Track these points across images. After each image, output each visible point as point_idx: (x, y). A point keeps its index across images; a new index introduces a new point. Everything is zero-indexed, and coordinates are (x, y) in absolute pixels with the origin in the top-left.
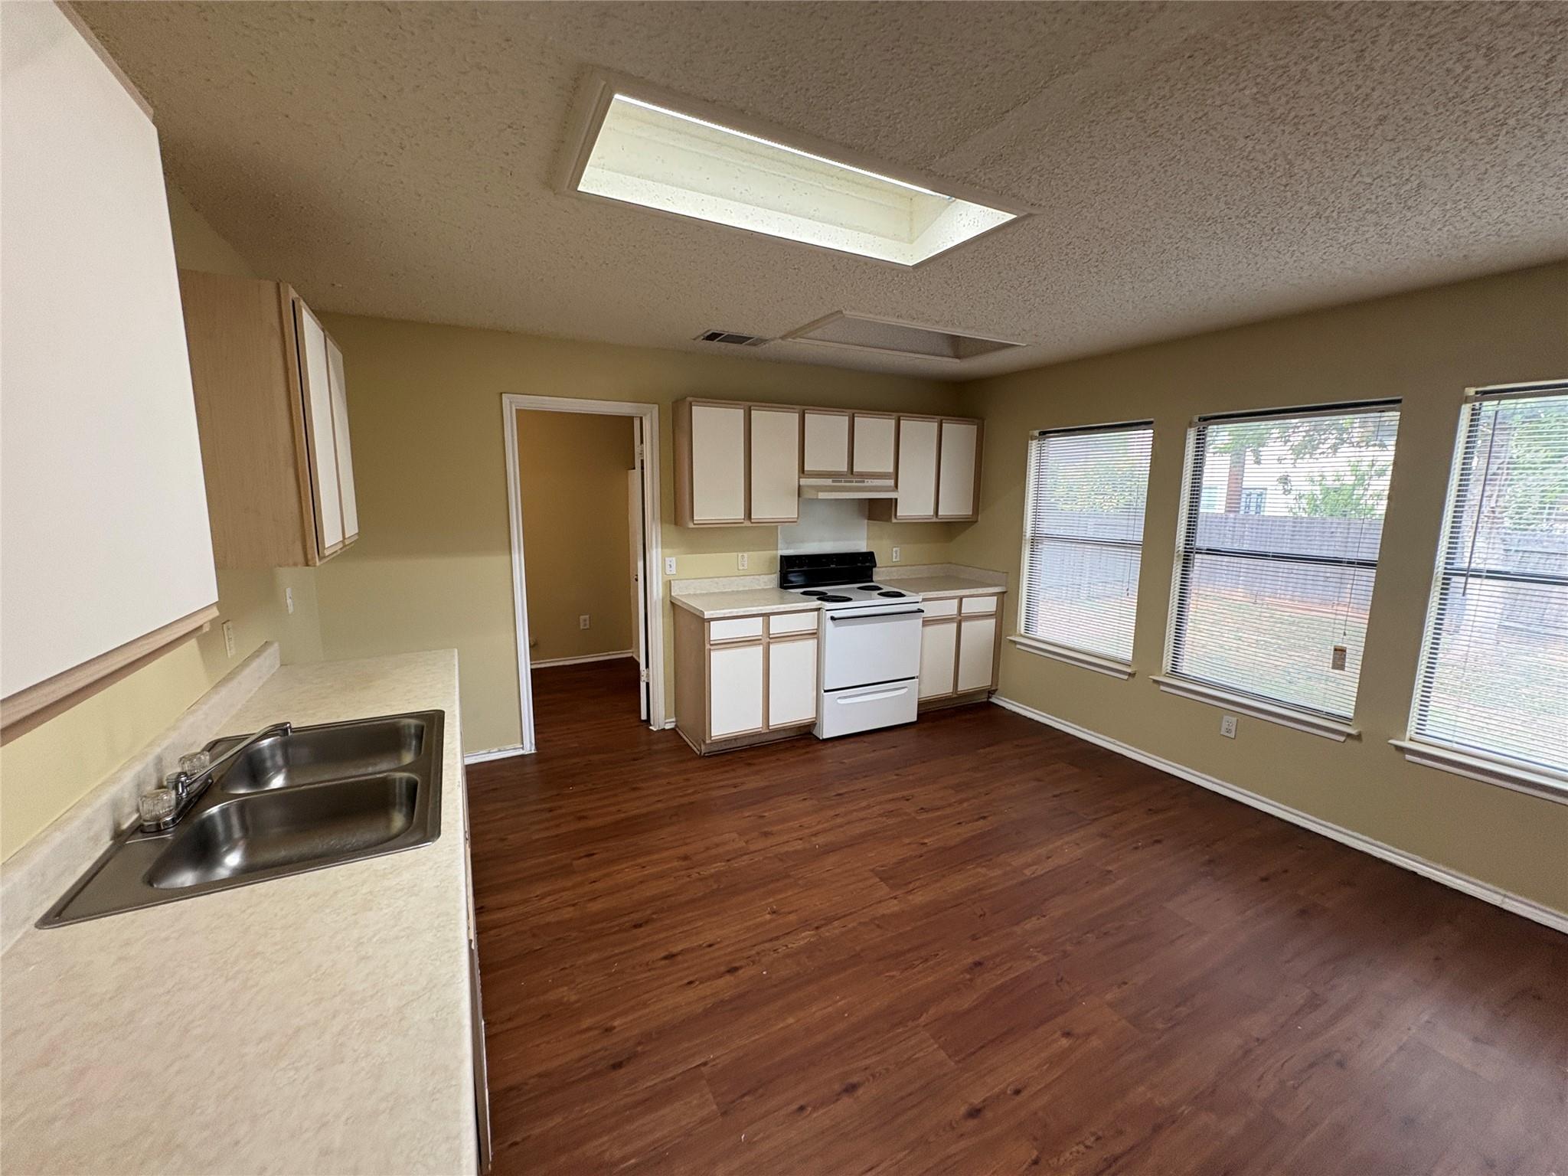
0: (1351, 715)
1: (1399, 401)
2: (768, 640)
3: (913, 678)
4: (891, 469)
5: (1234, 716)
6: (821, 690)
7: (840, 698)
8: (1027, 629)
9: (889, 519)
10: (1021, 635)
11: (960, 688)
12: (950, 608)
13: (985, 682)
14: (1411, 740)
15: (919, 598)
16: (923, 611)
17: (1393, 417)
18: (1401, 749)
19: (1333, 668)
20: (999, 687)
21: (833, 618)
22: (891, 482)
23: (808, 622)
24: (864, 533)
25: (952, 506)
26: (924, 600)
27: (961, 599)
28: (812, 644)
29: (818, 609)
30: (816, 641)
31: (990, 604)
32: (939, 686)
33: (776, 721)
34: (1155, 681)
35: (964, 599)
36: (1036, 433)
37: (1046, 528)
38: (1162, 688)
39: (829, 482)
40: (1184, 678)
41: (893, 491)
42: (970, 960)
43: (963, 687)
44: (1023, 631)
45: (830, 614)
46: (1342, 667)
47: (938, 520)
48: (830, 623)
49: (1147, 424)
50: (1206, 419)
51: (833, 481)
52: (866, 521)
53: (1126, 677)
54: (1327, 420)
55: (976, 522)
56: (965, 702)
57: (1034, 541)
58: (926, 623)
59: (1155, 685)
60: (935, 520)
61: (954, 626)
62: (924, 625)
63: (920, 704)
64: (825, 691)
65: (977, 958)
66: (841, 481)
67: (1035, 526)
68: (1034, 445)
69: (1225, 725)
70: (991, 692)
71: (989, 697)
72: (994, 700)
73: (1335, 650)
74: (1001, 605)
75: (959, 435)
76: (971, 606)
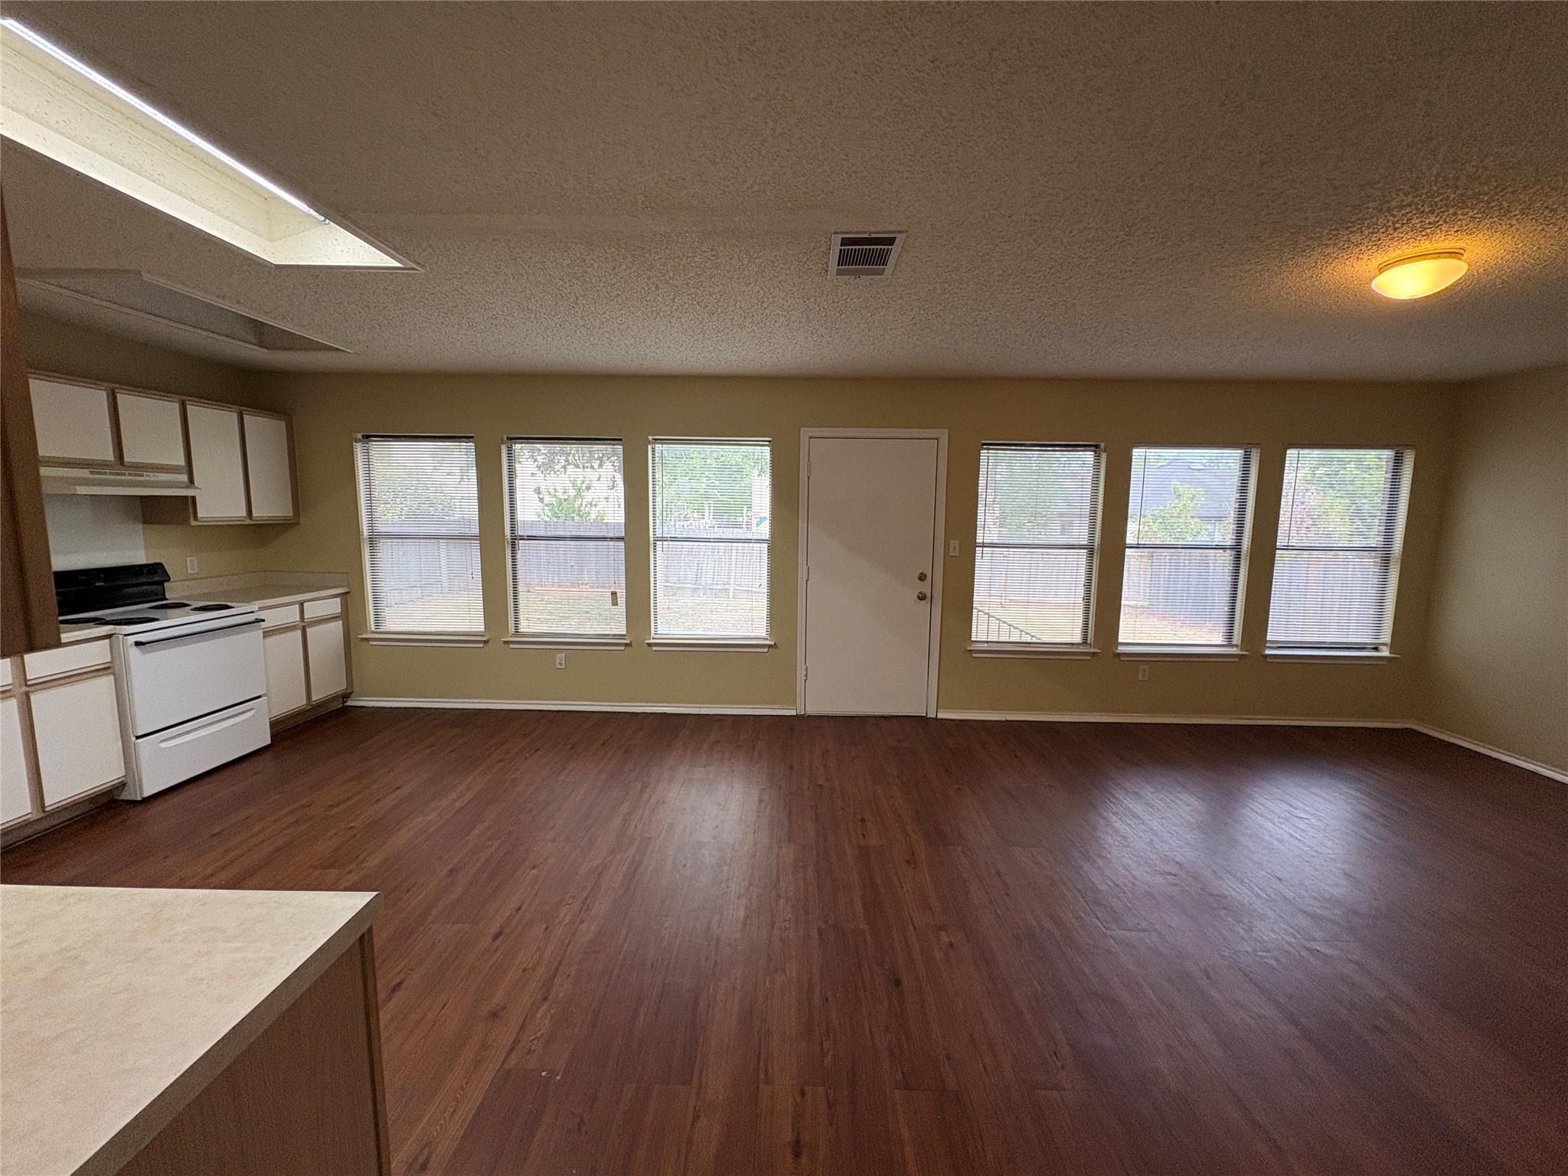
0: (625, 633)
1: (621, 440)
2: (25, 689)
3: (259, 697)
4: (181, 461)
5: (561, 653)
6: (129, 737)
7: (162, 741)
8: (377, 623)
9: (185, 522)
10: (373, 632)
11: (315, 698)
12: (291, 615)
13: (341, 687)
14: (653, 639)
15: (255, 606)
16: (263, 620)
17: (619, 448)
18: (650, 645)
19: (613, 605)
20: (354, 689)
21: (138, 644)
22: (185, 478)
23: (96, 654)
24: (140, 541)
25: (271, 505)
26: (261, 609)
27: (302, 604)
28: (106, 682)
29: (109, 636)
30: (112, 677)
31: (334, 606)
32: (291, 700)
33: (56, 795)
34: (505, 642)
35: (305, 604)
36: (359, 436)
37: (382, 528)
38: (511, 646)
39: (85, 473)
40: (524, 635)
41: (187, 487)
42: (446, 870)
43: (316, 697)
44: (373, 628)
45: (132, 639)
46: (617, 605)
47: (251, 522)
48: (134, 652)
49: (468, 438)
50: (511, 439)
51: (92, 473)
52: (141, 526)
53: (482, 645)
54: (558, 447)
55: (297, 524)
56: (322, 711)
57: (373, 540)
58: (267, 634)
59: (506, 646)
60: (248, 522)
61: (299, 633)
62: (264, 637)
63: (273, 724)
64: (138, 738)
65: (450, 867)
66: (105, 473)
67: (371, 525)
68: (359, 448)
69: (558, 661)
70: (346, 696)
71: (344, 702)
72: (349, 703)
73: (612, 594)
74: (345, 606)
75: (263, 430)
76: (313, 610)
